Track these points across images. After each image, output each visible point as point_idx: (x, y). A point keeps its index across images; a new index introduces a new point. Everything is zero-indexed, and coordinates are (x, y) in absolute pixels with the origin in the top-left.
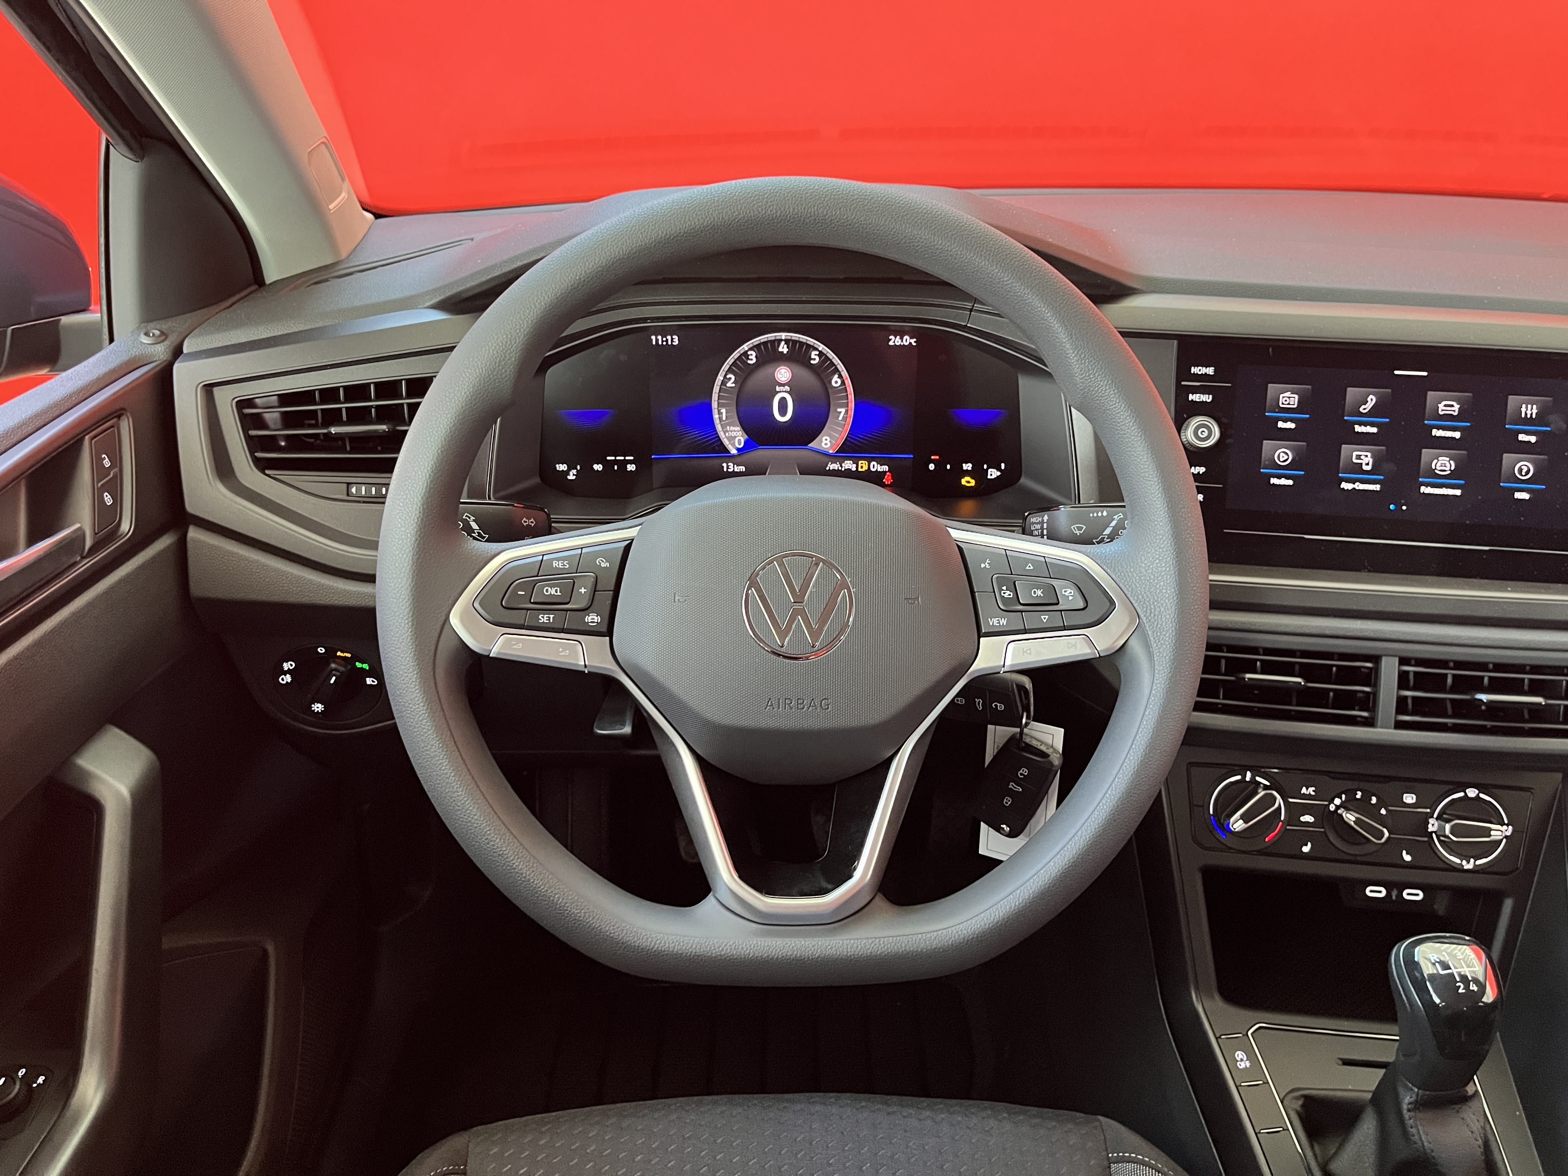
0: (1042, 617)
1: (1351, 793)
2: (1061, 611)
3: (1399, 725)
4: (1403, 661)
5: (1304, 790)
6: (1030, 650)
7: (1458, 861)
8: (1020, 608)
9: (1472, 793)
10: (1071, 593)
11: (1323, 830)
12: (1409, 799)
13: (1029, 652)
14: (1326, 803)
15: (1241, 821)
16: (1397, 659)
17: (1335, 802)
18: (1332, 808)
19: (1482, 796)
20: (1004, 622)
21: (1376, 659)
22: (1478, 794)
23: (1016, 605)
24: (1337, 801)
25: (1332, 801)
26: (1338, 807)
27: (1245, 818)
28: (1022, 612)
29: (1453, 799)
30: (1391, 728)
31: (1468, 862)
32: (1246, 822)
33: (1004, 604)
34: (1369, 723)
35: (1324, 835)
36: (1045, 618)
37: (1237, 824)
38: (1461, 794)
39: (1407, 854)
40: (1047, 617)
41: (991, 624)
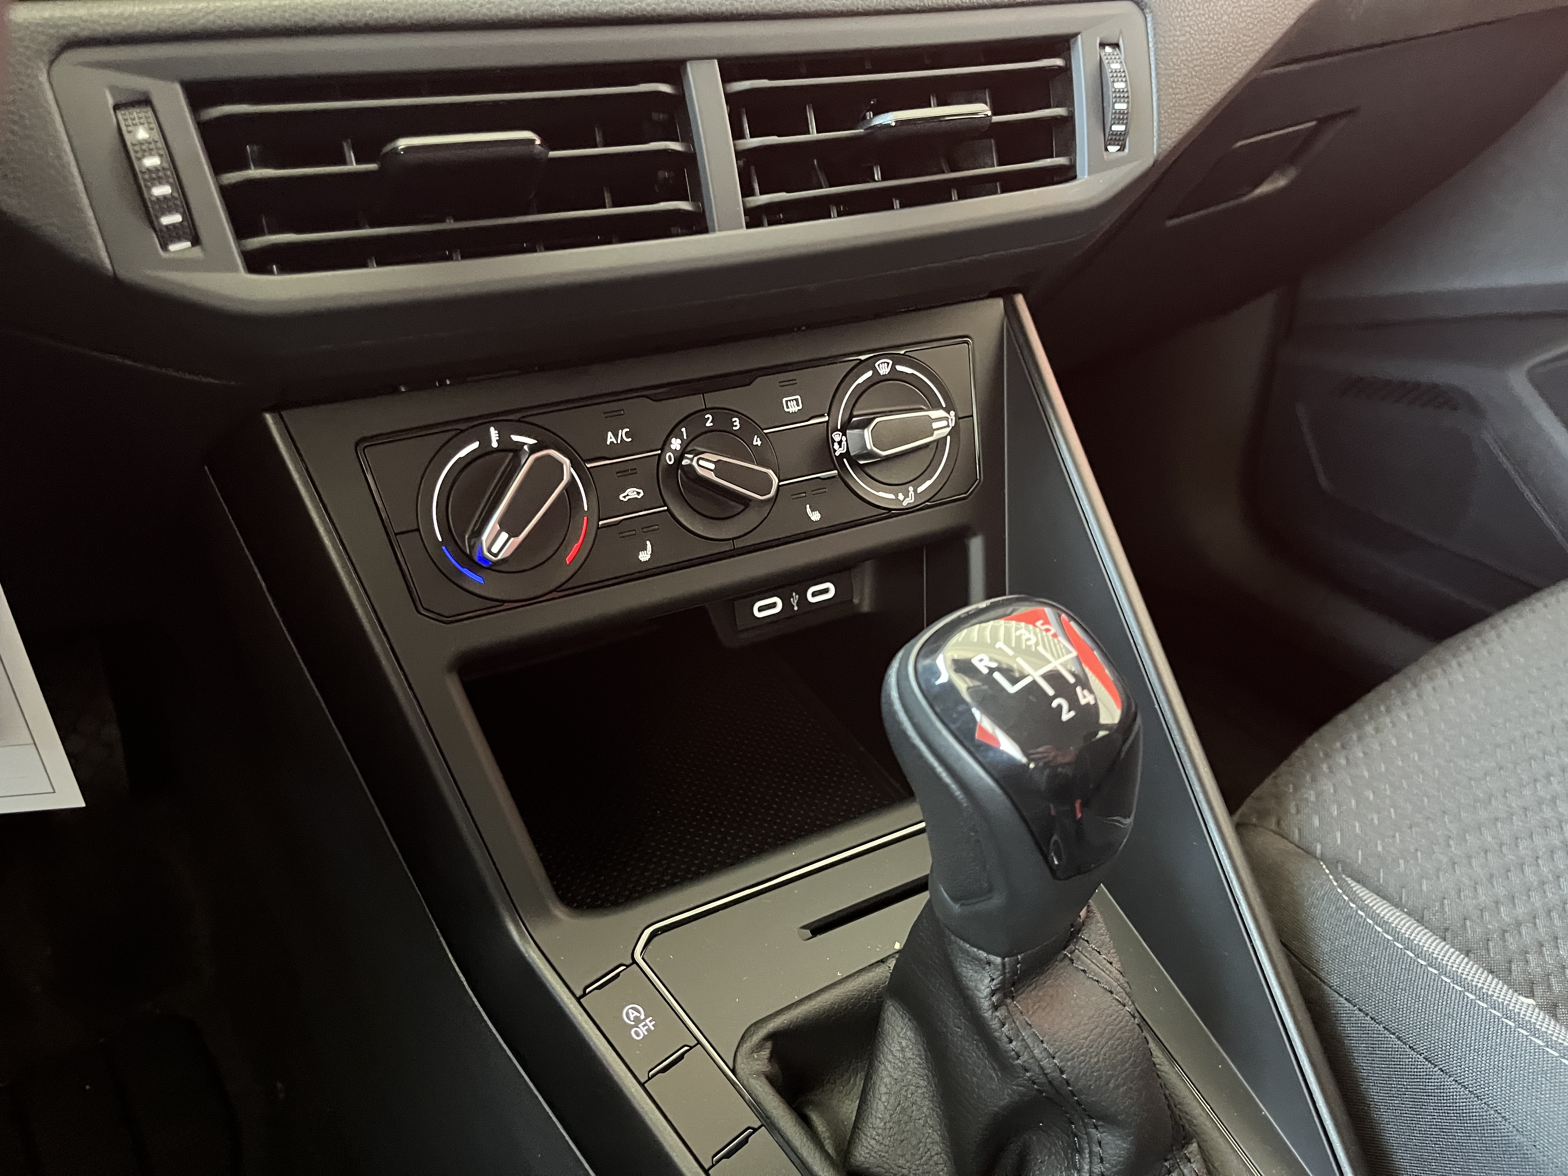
1: (694, 421)
3: (756, 217)
4: (730, 69)
7: (892, 496)
14: (660, 452)
15: (504, 536)
16: (717, 63)
19: (899, 368)
21: (675, 71)
24: (676, 443)
27: (510, 525)
30: (741, 227)
31: (906, 495)
32: (513, 534)
34: (700, 224)
35: (668, 517)
37: (497, 544)
39: (813, 510)
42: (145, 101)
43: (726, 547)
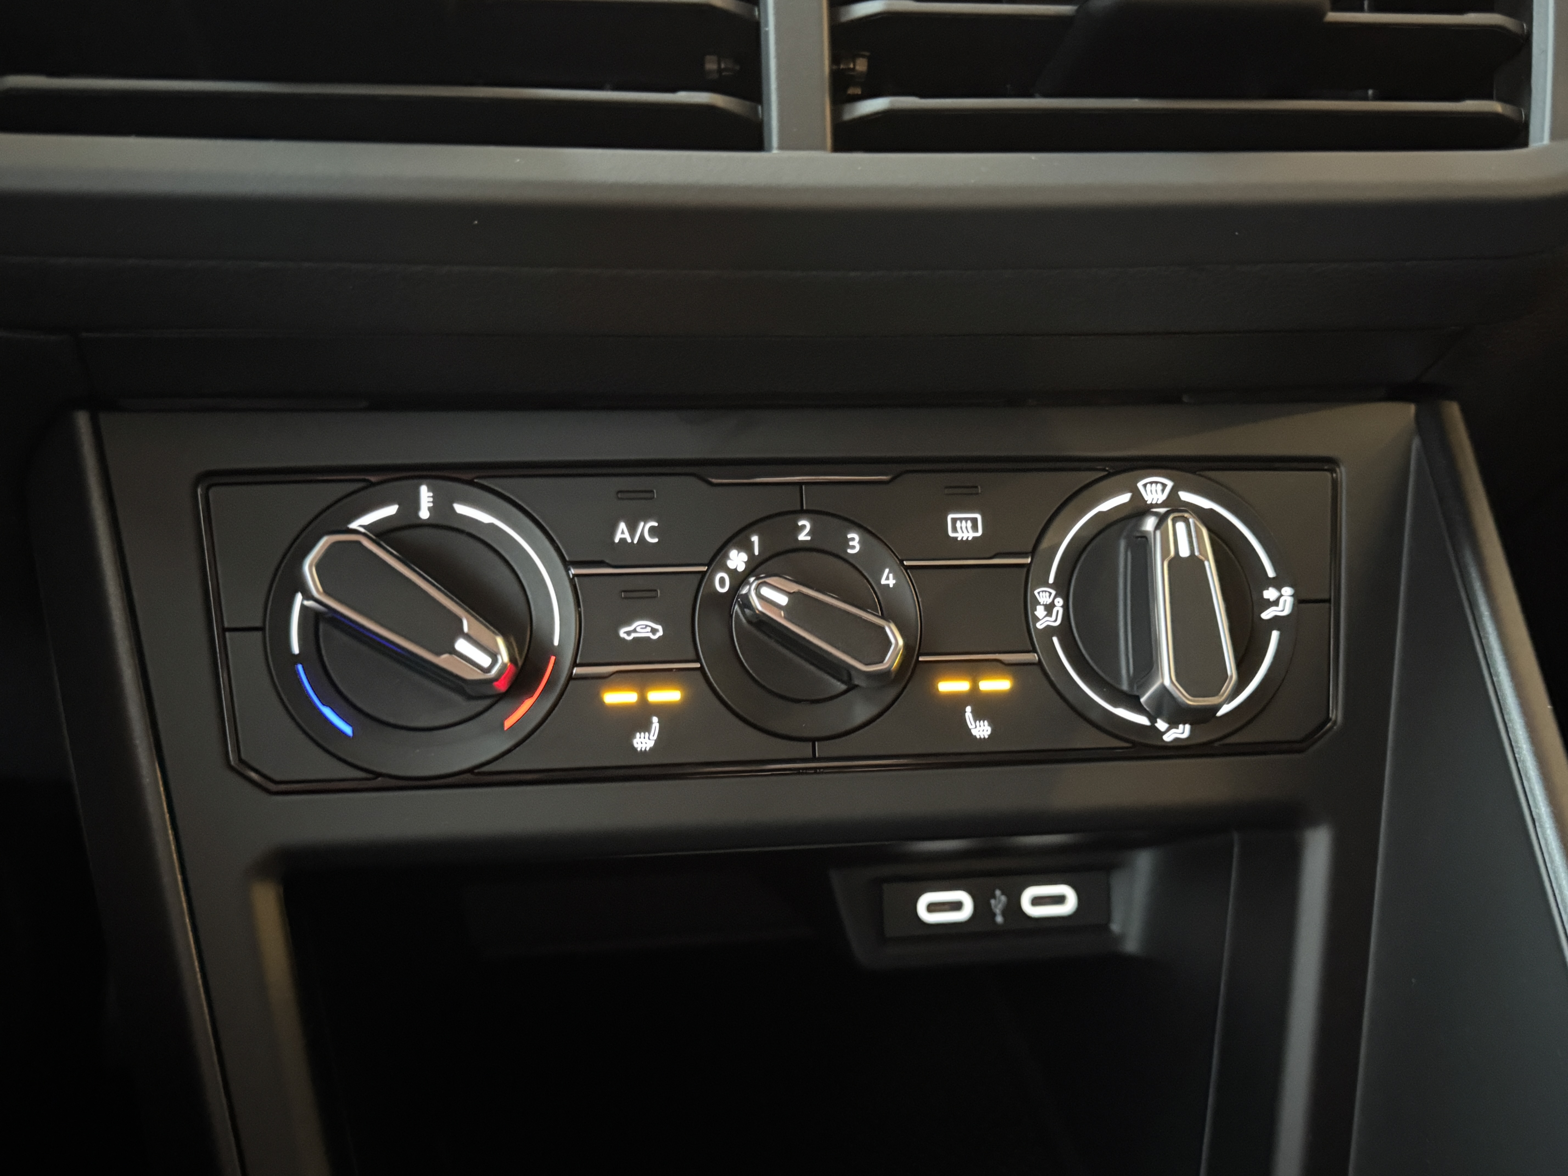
5: (622, 532)
17: (731, 564)
18: (721, 583)
22: (1173, 493)
26: (739, 579)
29: (1100, 513)
38: (1124, 498)
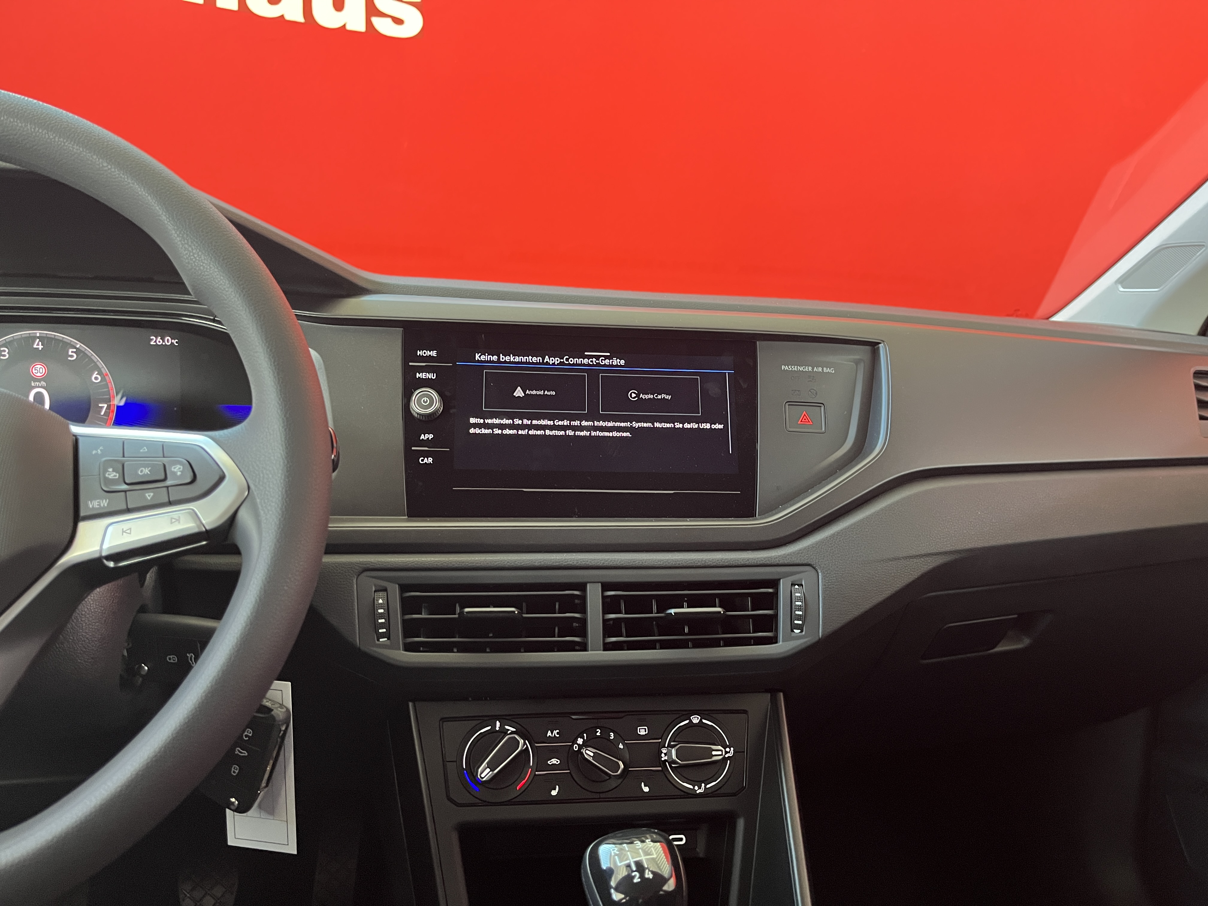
0: (147, 495)
1: (591, 731)
2: (167, 487)
3: (607, 647)
4: (606, 586)
6: (130, 529)
7: (691, 787)
8: (125, 487)
9: (696, 720)
10: (180, 468)
11: (569, 771)
12: (642, 731)
13: (128, 531)
14: (571, 744)
15: (488, 770)
16: (600, 584)
19: (704, 721)
20: (104, 503)
21: (582, 587)
23: (119, 484)
24: (580, 741)
25: (574, 741)
27: (492, 766)
28: (125, 491)
30: (600, 650)
31: (700, 788)
32: (492, 770)
33: (106, 485)
34: (583, 647)
35: (570, 775)
36: (149, 495)
37: (485, 773)
39: (645, 786)
40: (152, 494)
41: (91, 506)
42: (385, 590)
43: (597, 796)
